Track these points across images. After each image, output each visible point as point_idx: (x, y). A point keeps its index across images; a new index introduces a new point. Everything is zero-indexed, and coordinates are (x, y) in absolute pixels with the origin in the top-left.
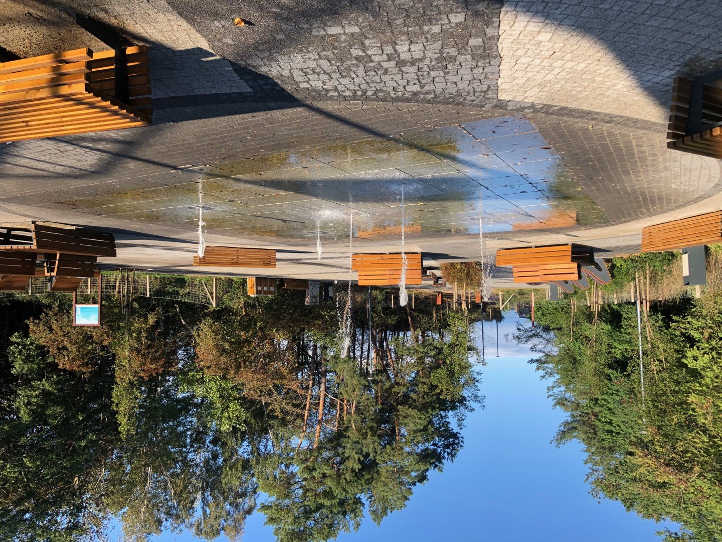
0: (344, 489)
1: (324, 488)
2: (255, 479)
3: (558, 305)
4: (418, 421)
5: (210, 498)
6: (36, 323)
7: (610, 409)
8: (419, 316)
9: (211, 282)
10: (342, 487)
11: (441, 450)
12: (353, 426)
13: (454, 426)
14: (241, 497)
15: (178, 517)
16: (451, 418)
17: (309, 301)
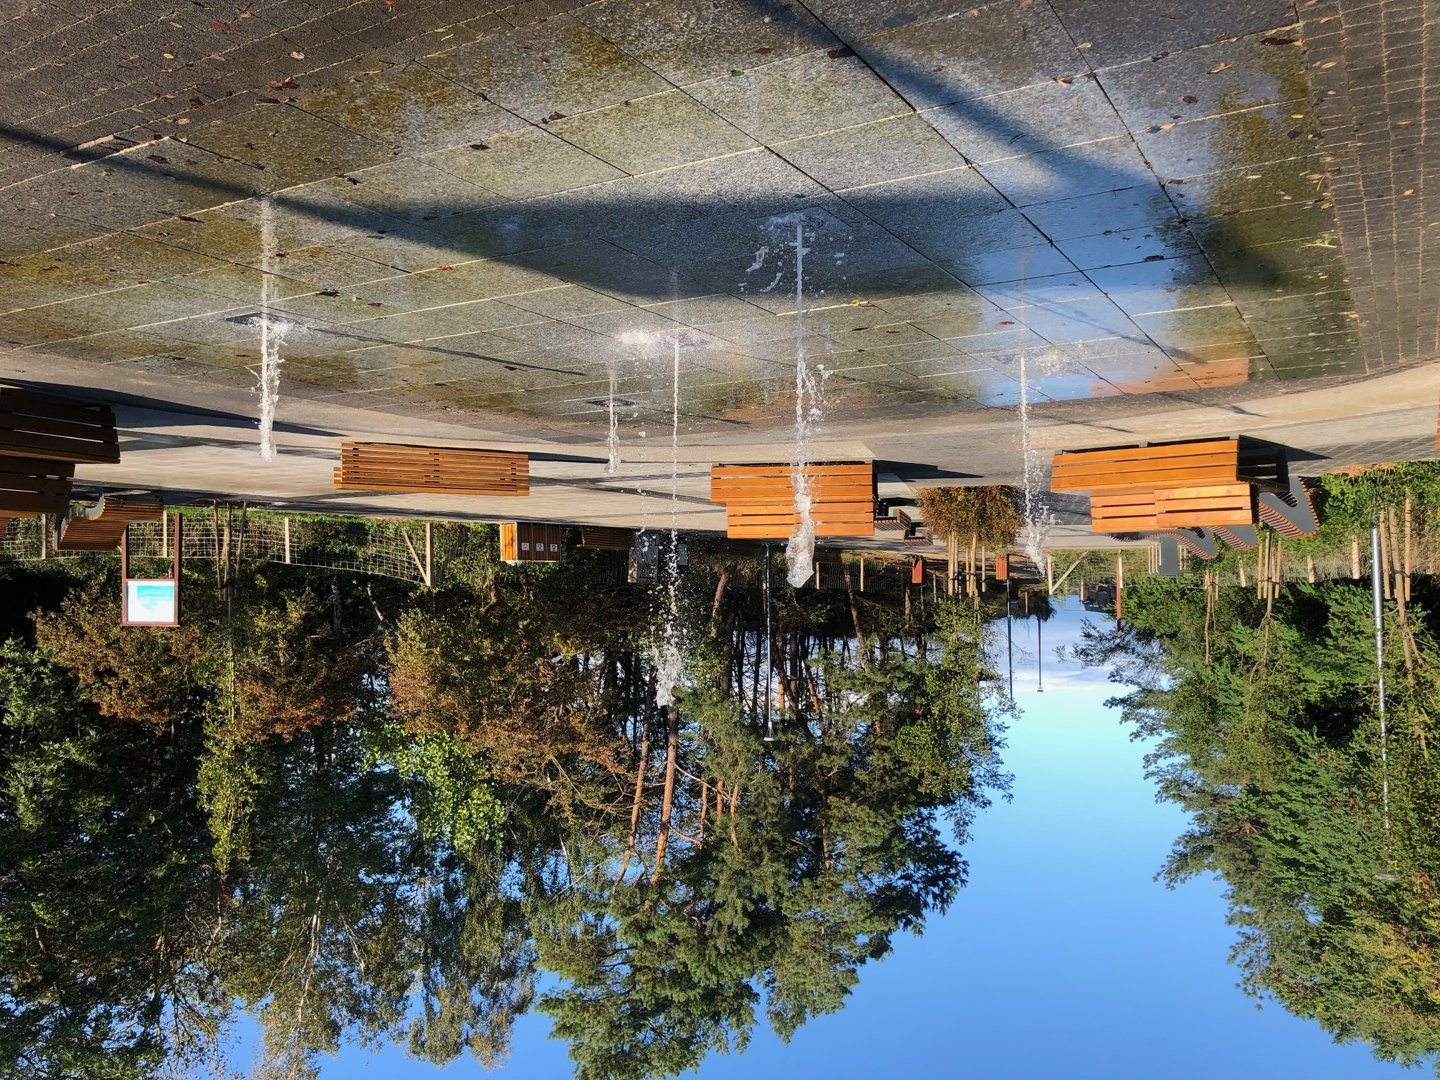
0: (714, 970)
1: (672, 964)
2: (532, 942)
3: (1173, 585)
4: (870, 830)
5: (441, 978)
6: (51, 619)
7: (1293, 814)
8: (874, 607)
9: (420, 532)
10: (708, 964)
11: (920, 889)
12: (734, 839)
13: (947, 839)
14: (503, 979)
15: (373, 1017)
16: (942, 821)
17: (635, 575)
